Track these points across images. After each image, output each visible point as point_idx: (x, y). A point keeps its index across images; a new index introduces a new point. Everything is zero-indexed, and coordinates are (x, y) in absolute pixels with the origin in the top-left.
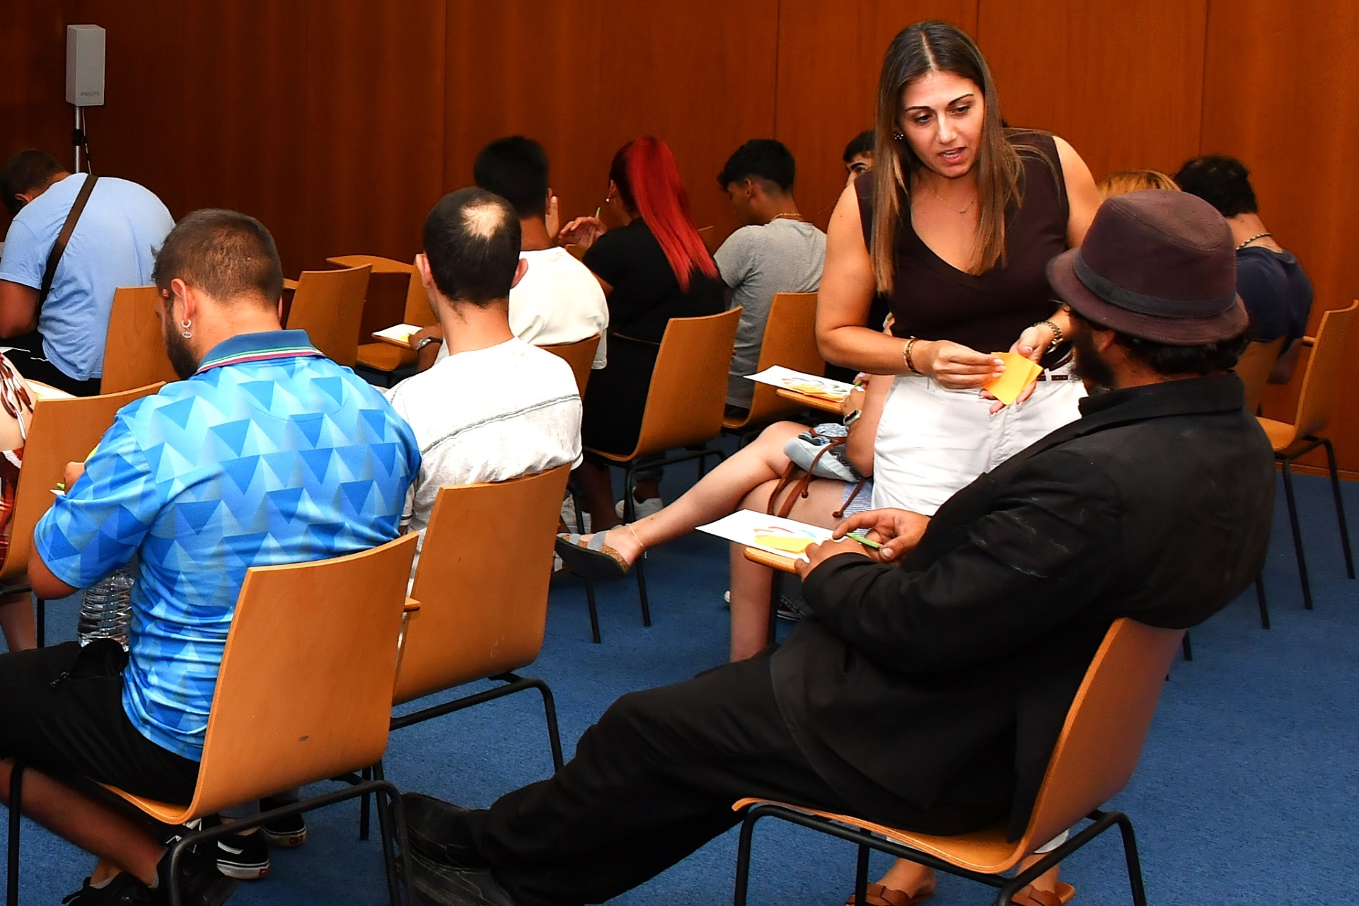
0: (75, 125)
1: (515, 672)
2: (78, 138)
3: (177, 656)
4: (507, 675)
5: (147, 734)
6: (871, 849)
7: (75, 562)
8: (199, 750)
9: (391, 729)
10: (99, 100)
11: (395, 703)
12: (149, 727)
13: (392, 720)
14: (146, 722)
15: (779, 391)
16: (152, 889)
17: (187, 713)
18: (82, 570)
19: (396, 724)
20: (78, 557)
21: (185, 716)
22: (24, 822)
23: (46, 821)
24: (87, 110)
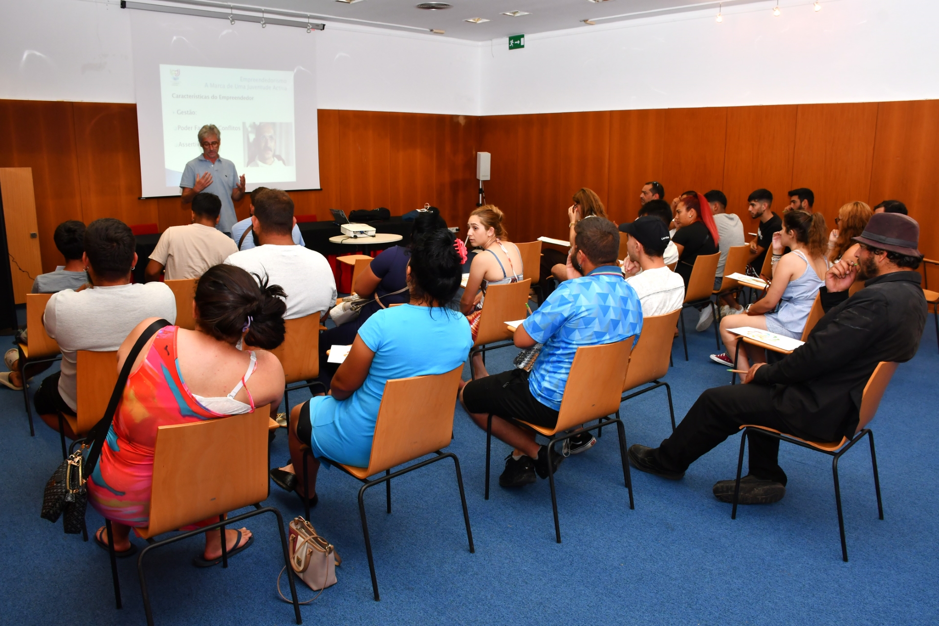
0: (479, 186)
1: (658, 380)
2: (481, 191)
3: (559, 371)
4: (655, 381)
5: (539, 400)
6: (781, 440)
7: (542, 334)
8: (559, 406)
9: (622, 401)
10: (488, 178)
11: (623, 392)
12: (540, 397)
13: (622, 398)
14: (539, 395)
15: (739, 282)
16: (536, 460)
17: (557, 393)
18: (544, 337)
19: (623, 399)
20: (543, 332)
21: (555, 394)
22: (493, 438)
23: (500, 437)
24: (484, 182)
